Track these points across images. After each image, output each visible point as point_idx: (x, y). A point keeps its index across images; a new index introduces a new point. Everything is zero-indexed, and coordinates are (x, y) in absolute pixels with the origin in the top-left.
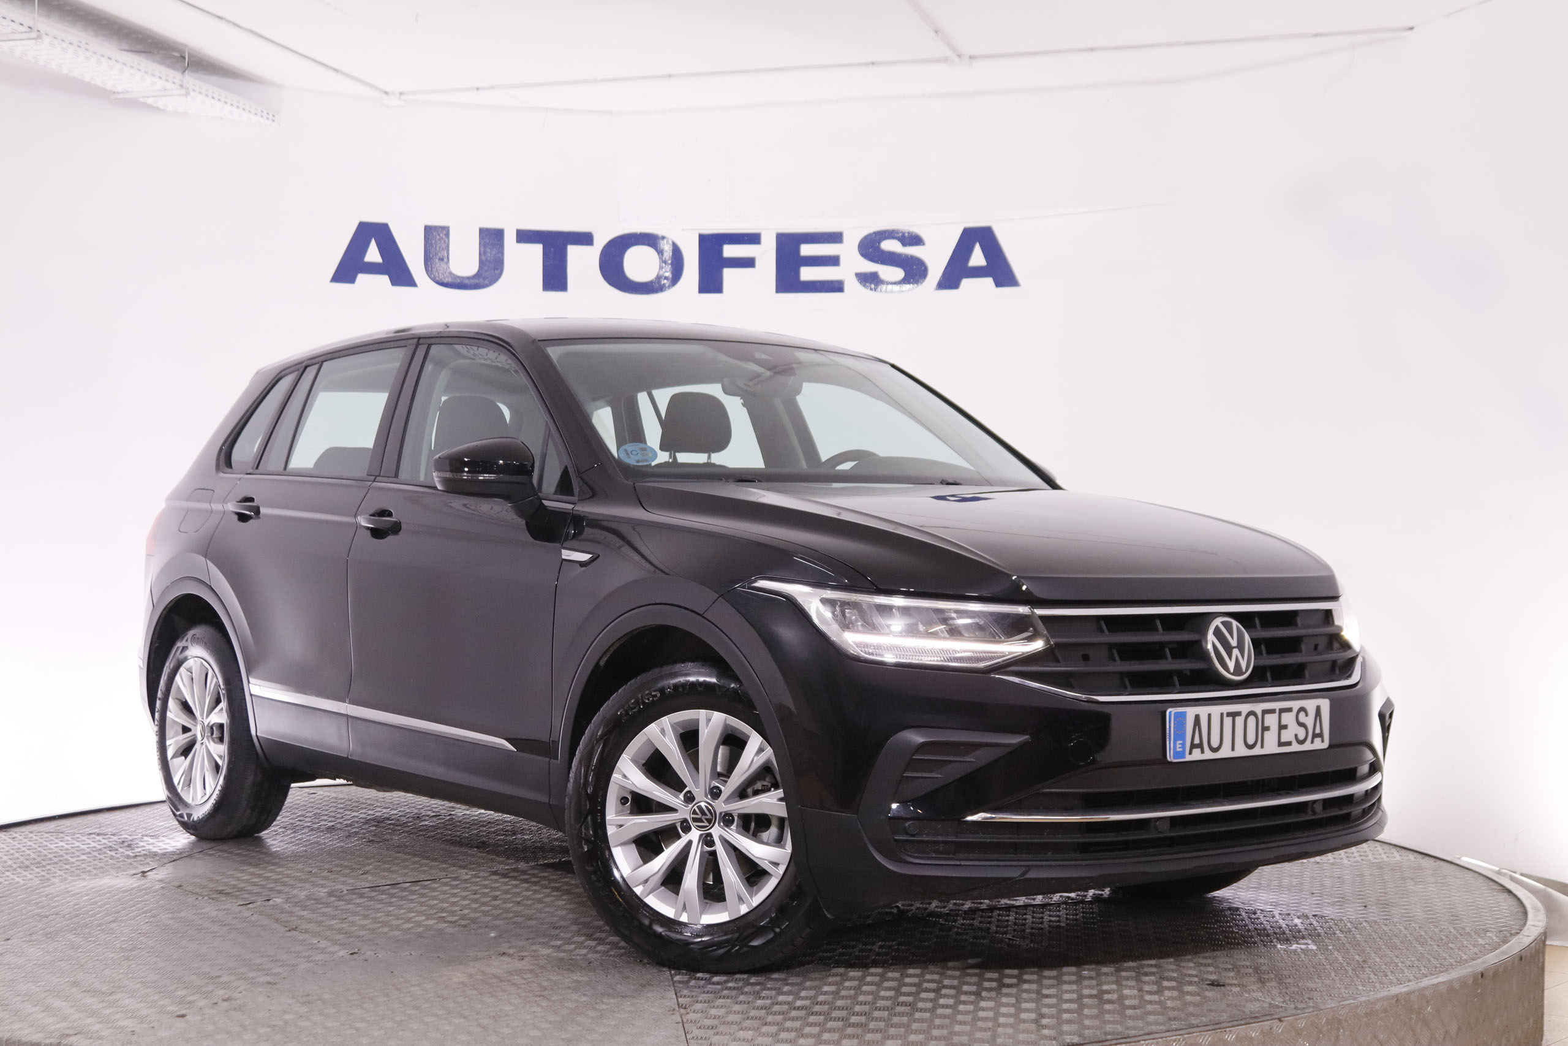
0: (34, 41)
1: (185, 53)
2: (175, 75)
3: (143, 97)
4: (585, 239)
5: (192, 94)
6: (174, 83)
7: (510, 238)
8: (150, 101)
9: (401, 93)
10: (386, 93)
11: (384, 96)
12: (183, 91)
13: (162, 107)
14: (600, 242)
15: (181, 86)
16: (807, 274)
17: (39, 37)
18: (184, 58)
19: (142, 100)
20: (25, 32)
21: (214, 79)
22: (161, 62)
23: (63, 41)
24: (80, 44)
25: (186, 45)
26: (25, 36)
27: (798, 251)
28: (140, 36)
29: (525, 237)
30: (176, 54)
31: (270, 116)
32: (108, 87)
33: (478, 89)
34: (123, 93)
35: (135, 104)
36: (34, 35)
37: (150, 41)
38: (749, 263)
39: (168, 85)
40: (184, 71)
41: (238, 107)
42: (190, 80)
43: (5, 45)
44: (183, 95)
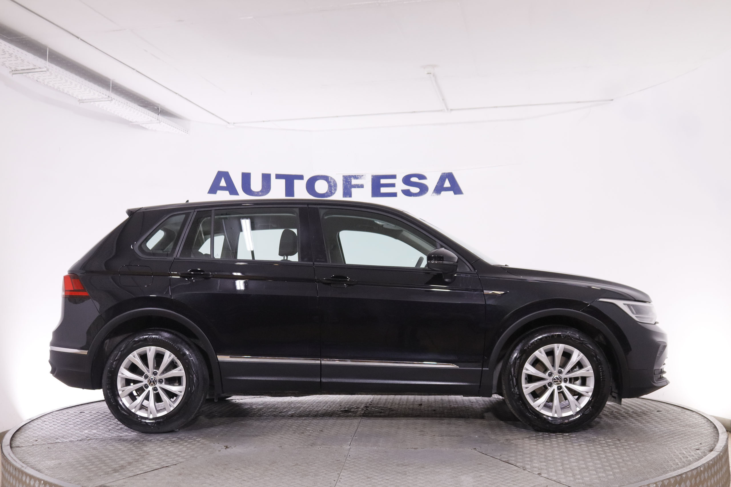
0: (109, 102)
1: (159, 107)
2: (156, 115)
4: (301, 177)
5: (161, 122)
6: (155, 118)
7: (273, 177)
8: (144, 126)
9: (234, 123)
10: (229, 123)
11: (228, 124)
12: (158, 121)
13: (147, 128)
14: (306, 179)
15: (158, 119)
16: (383, 190)
17: (112, 100)
18: (159, 109)
19: (141, 125)
20: (107, 98)
21: (166, 117)
22: (149, 110)
23: (119, 102)
24: (125, 103)
25: (159, 104)
26: (107, 99)
27: (380, 181)
28: (143, 101)
29: (278, 177)
30: (156, 108)
31: (186, 132)
32: (130, 120)
33: (264, 121)
34: (135, 122)
35: (138, 126)
36: (110, 99)
37: (146, 103)
38: (362, 186)
39: (153, 119)
40: (158, 114)
41: (176, 128)
42: (160, 117)
43: (97, 103)
44: (158, 123)
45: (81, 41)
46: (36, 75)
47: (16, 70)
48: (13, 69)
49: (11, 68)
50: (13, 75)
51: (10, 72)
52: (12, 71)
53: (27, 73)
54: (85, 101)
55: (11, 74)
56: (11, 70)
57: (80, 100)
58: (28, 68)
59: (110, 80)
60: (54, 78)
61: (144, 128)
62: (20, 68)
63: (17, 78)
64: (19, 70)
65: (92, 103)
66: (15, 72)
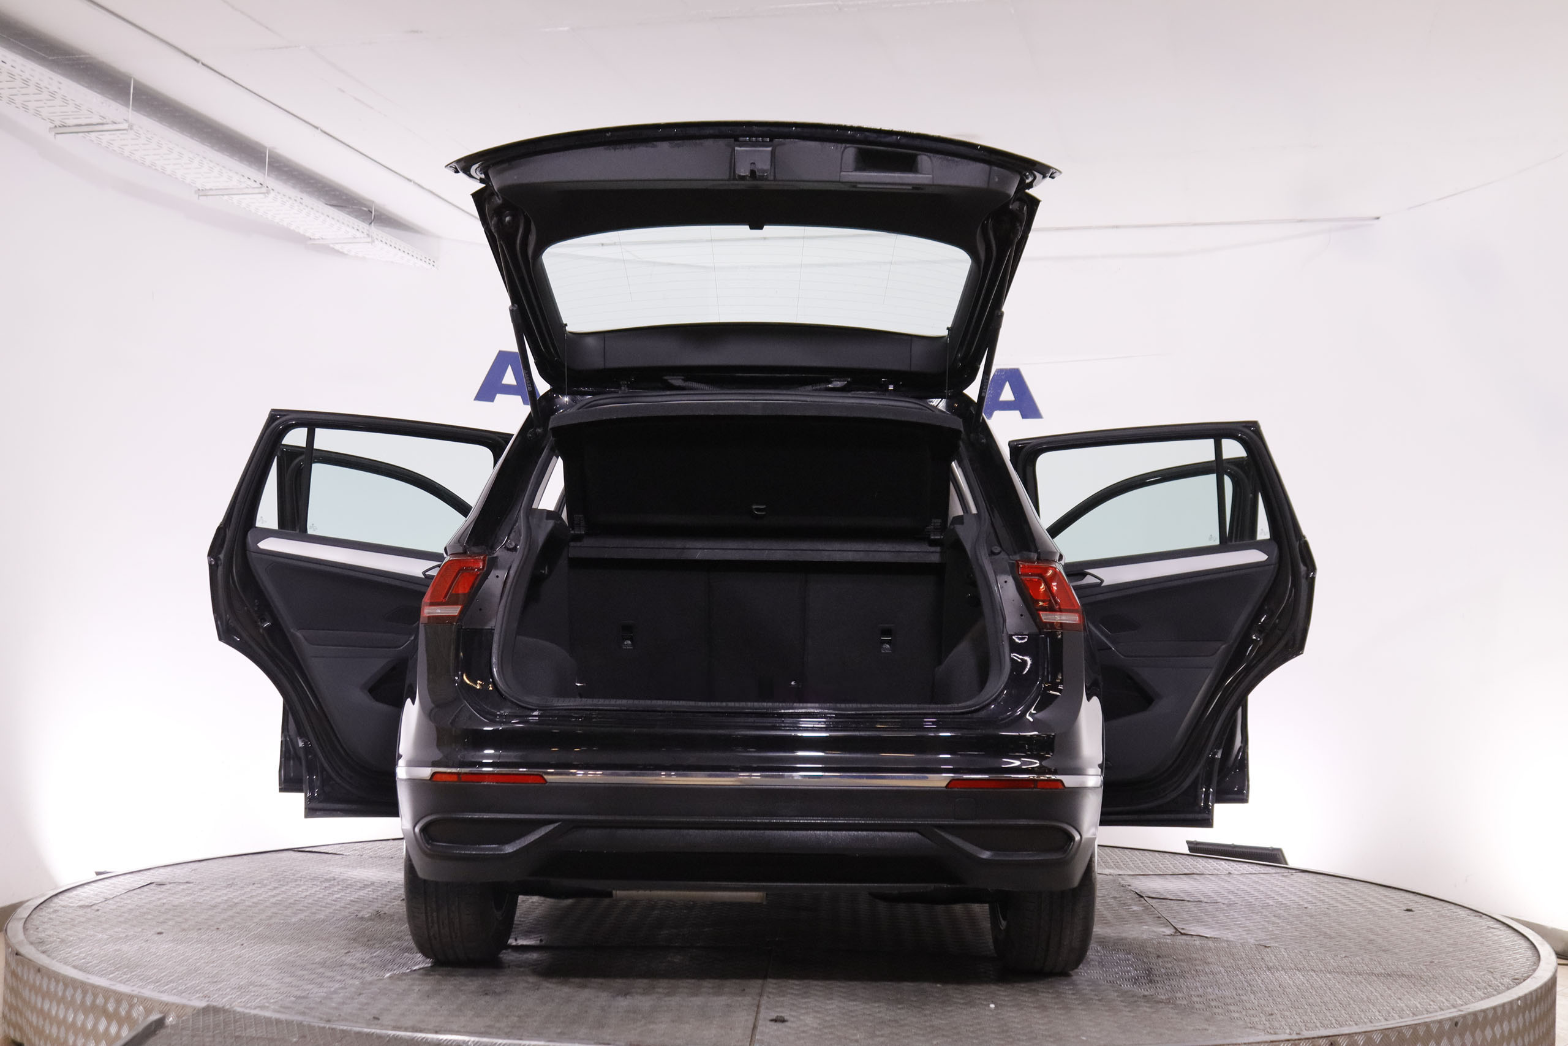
0: (262, 196)
1: (372, 208)
2: (363, 226)
3: (333, 244)
5: (376, 242)
6: (363, 233)
8: (338, 247)
12: (369, 240)
13: (345, 251)
15: (368, 235)
17: (268, 192)
18: (372, 213)
19: (331, 246)
20: (257, 187)
21: (388, 229)
22: (349, 213)
23: (284, 195)
24: (296, 198)
25: (373, 202)
26: (257, 190)
28: (338, 193)
30: (365, 209)
31: (432, 263)
32: (308, 234)
34: (318, 239)
36: (264, 190)
37: (343, 197)
39: (358, 234)
40: (371, 223)
41: (408, 254)
42: (375, 231)
43: (236, 198)
44: (368, 242)
45: (205, 68)
46: (106, 137)
47: (64, 126)
48: (58, 123)
49: (52, 121)
50: (57, 135)
51: (50, 128)
52: (56, 126)
53: (88, 132)
54: (211, 193)
55: (53, 133)
56: (52, 126)
57: (199, 190)
58: (88, 121)
59: (265, 148)
60: (144, 144)
61: (338, 252)
62: (71, 122)
63: (63, 141)
64: (69, 126)
65: (226, 197)
66: (61, 129)
